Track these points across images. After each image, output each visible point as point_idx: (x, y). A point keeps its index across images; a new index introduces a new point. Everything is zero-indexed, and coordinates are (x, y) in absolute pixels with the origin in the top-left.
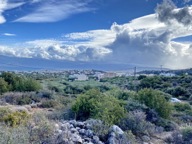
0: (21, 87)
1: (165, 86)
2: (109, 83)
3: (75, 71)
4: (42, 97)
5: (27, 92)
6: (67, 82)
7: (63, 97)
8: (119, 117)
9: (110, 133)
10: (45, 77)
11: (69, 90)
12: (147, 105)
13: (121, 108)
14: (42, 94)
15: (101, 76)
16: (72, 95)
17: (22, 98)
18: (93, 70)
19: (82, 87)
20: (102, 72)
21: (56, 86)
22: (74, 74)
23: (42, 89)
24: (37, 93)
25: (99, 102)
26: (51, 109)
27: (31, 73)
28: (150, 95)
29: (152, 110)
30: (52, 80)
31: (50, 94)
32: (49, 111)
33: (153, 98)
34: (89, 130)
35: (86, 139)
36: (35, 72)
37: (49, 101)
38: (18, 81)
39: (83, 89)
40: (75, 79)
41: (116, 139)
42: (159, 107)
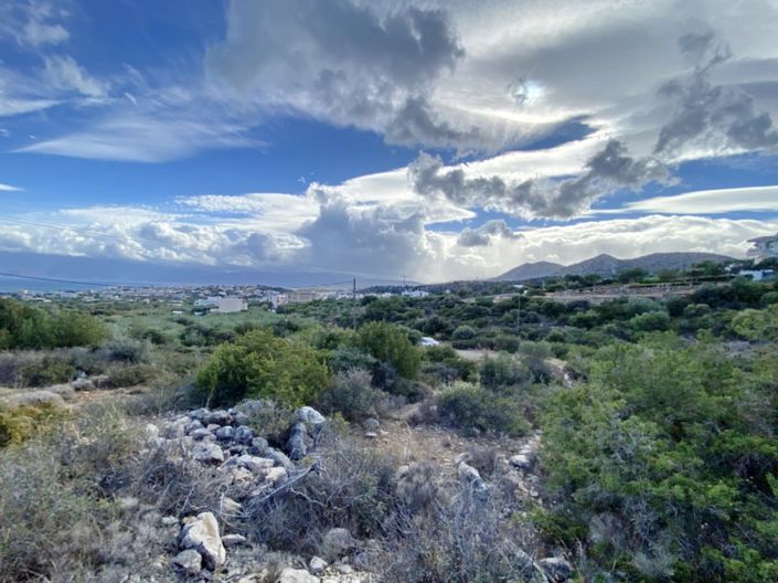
0: (41, 335)
1: (412, 316)
2: (298, 316)
3: (210, 289)
4: (111, 361)
5: (59, 349)
6: (189, 318)
7: (175, 357)
8: (316, 387)
9: (292, 425)
10: (123, 308)
11: (194, 336)
12: (376, 356)
13: (320, 368)
14: (109, 352)
15: (279, 300)
16: (203, 348)
17: (41, 366)
18: (259, 288)
19: (231, 328)
20: (281, 291)
21: (157, 328)
22: (210, 298)
23: (110, 338)
24: (95, 349)
25: (269, 359)
26: (138, 388)
27: (75, 296)
28: (381, 336)
29: (385, 365)
30: (143, 314)
31: (135, 350)
32: (131, 393)
33: (387, 341)
34: (241, 426)
35: (233, 448)
36: (90, 294)
37: (132, 368)
38: (30, 320)
39: (234, 332)
40: (212, 310)
41: (307, 437)
42: (397, 358)
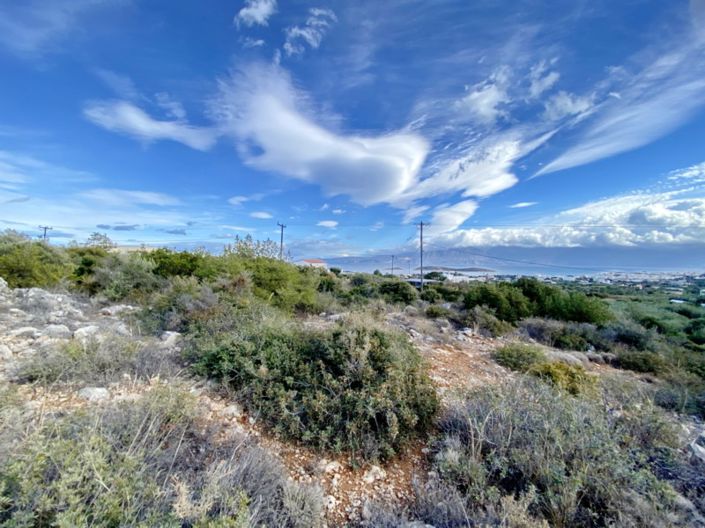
0: (559, 309)
4: (616, 341)
5: (572, 322)
6: (694, 309)
7: (684, 352)
10: (615, 292)
14: (614, 333)
17: (561, 333)
21: (656, 317)
23: (610, 318)
24: (600, 328)
26: (647, 376)
30: (636, 300)
32: (642, 380)
